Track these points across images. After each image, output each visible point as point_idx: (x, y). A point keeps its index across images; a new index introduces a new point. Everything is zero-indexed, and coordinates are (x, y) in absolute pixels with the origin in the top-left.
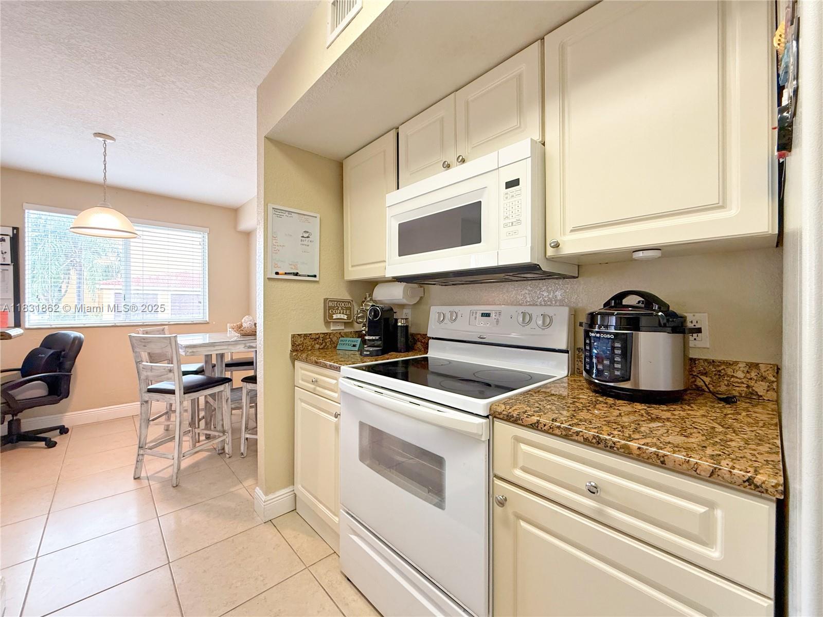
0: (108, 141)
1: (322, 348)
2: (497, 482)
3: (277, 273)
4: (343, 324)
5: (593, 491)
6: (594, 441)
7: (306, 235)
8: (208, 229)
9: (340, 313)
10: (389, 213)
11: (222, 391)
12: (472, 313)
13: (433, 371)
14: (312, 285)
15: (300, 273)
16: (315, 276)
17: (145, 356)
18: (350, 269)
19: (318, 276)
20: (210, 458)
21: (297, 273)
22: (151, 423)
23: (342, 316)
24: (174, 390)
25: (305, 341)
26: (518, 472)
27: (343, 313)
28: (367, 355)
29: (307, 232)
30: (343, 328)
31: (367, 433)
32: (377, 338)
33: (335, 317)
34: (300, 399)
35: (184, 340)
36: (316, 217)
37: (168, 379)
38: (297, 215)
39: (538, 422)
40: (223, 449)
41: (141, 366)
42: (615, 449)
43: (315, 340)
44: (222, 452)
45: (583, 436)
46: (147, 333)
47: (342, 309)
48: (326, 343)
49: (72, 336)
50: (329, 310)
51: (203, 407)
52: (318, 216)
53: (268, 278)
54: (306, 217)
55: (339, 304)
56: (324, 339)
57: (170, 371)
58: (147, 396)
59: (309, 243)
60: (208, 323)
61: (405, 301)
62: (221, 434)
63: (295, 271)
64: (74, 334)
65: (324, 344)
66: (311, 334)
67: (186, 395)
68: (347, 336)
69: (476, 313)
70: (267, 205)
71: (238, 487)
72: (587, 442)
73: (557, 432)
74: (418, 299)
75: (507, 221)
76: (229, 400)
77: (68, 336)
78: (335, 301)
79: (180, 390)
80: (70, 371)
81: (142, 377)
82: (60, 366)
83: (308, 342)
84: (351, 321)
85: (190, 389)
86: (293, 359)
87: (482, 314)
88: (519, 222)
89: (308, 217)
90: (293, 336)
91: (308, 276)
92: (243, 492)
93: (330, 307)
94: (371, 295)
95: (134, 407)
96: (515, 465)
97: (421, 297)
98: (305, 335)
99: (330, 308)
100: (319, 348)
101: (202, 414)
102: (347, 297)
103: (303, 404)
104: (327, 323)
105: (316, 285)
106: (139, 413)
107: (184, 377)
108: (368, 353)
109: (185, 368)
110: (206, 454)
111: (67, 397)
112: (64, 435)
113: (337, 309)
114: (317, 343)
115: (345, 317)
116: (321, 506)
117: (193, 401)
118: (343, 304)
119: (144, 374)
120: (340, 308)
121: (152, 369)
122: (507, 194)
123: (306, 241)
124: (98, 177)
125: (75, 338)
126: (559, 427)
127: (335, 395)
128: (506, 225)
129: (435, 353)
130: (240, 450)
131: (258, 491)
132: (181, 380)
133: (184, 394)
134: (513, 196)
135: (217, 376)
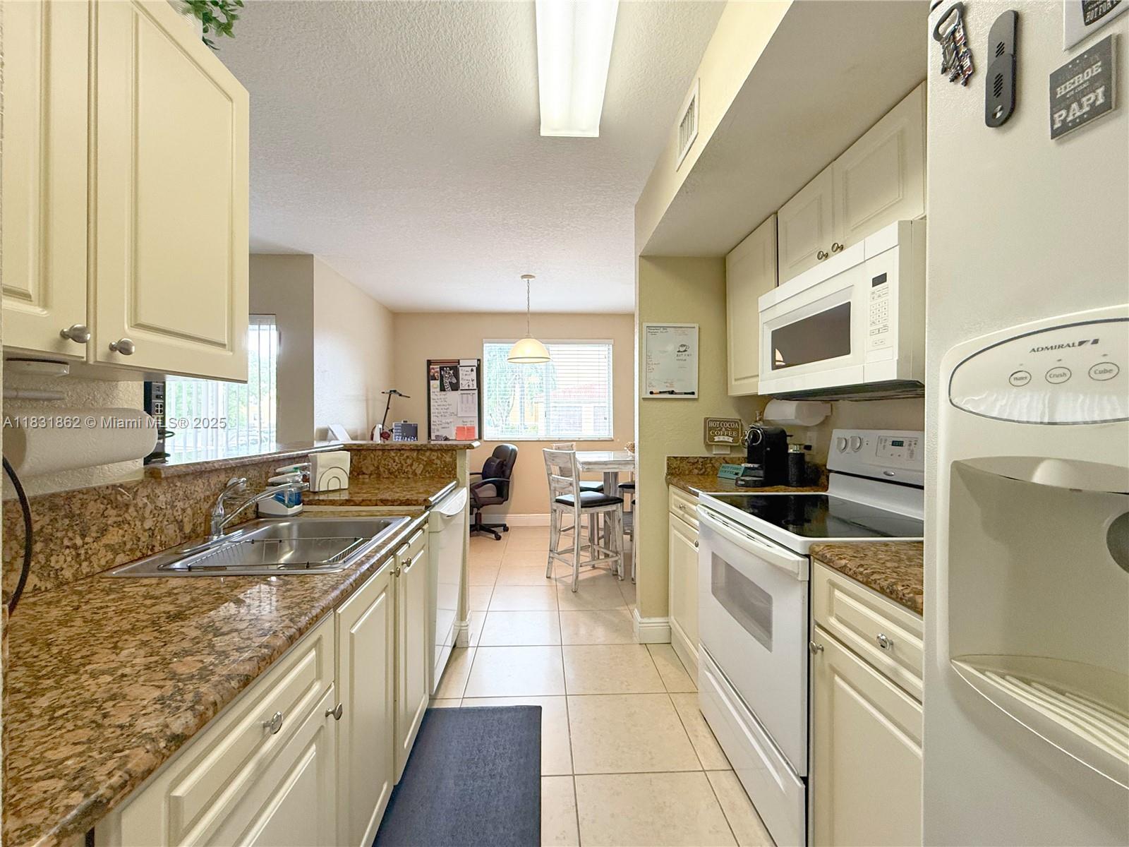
0: (530, 280)
1: (702, 474)
2: (818, 630)
3: (651, 393)
4: (729, 448)
5: (883, 645)
6: (888, 590)
7: (682, 349)
8: (613, 340)
9: (723, 435)
10: (763, 318)
11: (615, 511)
12: (880, 440)
13: (835, 515)
14: (690, 403)
15: (676, 391)
16: (693, 393)
17: (555, 469)
18: (733, 383)
19: (696, 393)
20: (606, 576)
21: (673, 391)
22: (562, 533)
23: (726, 438)
24: (573, 503)
25: (681, 465)
26: (833, 621)
27: (727, 435)
28: (742, 485)
29: (684, 346)
30: (729, 452)
31: (722, 571)
32: (756, 466)
33: (716, 439)
34: (674, 526)
35: (582, 457)
36: (694, 327)
37: (570, 492)
38: (673, 329)
39: (845, 566)
40: (617, 571)
41: (551, 478)
42: (904, 601)
43: (694, 464)
44: (616, 574)
45: (879, 584)
46: (559, 448)
47: (726, 430)
48: (706, 468)
49: (510, 448)
50: (709, 431)
51: (603, 527)
52: (697, 326)
53: (643, 399)
54: (683, 329)
55: (723, 425)
56: (704, 464)
57: (571, 484)
58: (556, 505)
59: (687, 358)
60: (613, 440)
61: (799, 422)
62: (615, 555)
63: (671, 389)
64: (511, 446)
65: (704, 470)
66: (687, 458)
67: (583, 509)
68: (733, 463)
69: (886, 440)
70: (642, 324)
71: (622, 608)
72: (882, 591)
73: (859, 577)
74: (822, 419)
75: (874, 327)
76: (621, 521)
77: (507, 447)
78: (716, 421)
79: (578, 503)
80: (509, 478)
81: (552, 488)
82: (503, 473)
83: (685, 465)
84: (737, 444)
85: (587, 504)
86: (668, 483)
87: (893, 442)
88: (886, 328)
89: (686, 329)
90: (669, 458)
91: (685, 393)
92: (627, 612)
93: (712, 427)
94: (762, 413)
95: (546, 518)
96: (831, 613)
97: (827, 416)
98: (681, 457)
99: (710, 429)
100: (698, 474)
101: (601, 533)
102: (734, 415)
103: (675, 531)
104: (708, 447)
105: (695, 404)
106: (550, 525)
107: (581, 493)
108: (743, 483)
109: (583, 484)
110: (603, 572)
111: (507, 500)
112: (506, 532)
113: (720, 430)
114: (696, 468)
115: (731, 440)
116: (687, 641)
117: (592, 515)
118: (728, 425)
119: (553, 485)
120: (724, 429)
121: (558, 481)
122: (873, 293)
123: (683, 356)
124: (523, 308)
125: (513, 450)
126: (861, 573)
127: (697, 523)
128: (872, 333)
129: (837, 491)
130: (631, 575)
131: (636, 613)
132: (578, 496)
133: (582, 507)
134: (879, 296)
135: (611, 495)
